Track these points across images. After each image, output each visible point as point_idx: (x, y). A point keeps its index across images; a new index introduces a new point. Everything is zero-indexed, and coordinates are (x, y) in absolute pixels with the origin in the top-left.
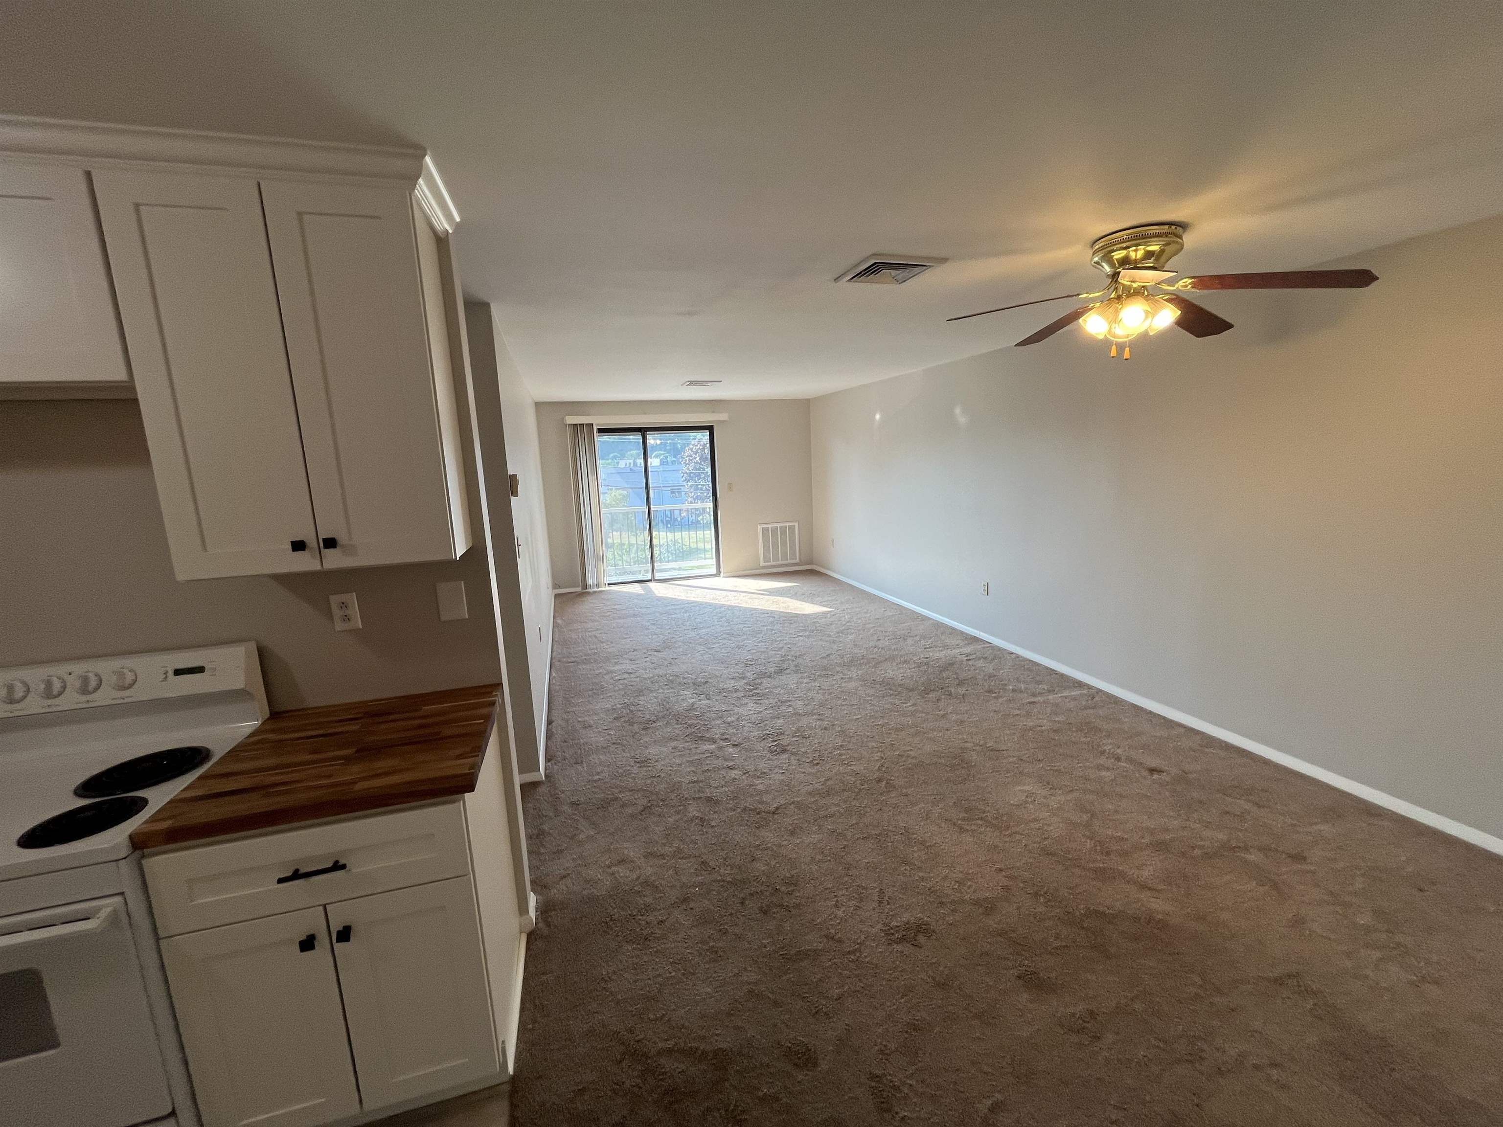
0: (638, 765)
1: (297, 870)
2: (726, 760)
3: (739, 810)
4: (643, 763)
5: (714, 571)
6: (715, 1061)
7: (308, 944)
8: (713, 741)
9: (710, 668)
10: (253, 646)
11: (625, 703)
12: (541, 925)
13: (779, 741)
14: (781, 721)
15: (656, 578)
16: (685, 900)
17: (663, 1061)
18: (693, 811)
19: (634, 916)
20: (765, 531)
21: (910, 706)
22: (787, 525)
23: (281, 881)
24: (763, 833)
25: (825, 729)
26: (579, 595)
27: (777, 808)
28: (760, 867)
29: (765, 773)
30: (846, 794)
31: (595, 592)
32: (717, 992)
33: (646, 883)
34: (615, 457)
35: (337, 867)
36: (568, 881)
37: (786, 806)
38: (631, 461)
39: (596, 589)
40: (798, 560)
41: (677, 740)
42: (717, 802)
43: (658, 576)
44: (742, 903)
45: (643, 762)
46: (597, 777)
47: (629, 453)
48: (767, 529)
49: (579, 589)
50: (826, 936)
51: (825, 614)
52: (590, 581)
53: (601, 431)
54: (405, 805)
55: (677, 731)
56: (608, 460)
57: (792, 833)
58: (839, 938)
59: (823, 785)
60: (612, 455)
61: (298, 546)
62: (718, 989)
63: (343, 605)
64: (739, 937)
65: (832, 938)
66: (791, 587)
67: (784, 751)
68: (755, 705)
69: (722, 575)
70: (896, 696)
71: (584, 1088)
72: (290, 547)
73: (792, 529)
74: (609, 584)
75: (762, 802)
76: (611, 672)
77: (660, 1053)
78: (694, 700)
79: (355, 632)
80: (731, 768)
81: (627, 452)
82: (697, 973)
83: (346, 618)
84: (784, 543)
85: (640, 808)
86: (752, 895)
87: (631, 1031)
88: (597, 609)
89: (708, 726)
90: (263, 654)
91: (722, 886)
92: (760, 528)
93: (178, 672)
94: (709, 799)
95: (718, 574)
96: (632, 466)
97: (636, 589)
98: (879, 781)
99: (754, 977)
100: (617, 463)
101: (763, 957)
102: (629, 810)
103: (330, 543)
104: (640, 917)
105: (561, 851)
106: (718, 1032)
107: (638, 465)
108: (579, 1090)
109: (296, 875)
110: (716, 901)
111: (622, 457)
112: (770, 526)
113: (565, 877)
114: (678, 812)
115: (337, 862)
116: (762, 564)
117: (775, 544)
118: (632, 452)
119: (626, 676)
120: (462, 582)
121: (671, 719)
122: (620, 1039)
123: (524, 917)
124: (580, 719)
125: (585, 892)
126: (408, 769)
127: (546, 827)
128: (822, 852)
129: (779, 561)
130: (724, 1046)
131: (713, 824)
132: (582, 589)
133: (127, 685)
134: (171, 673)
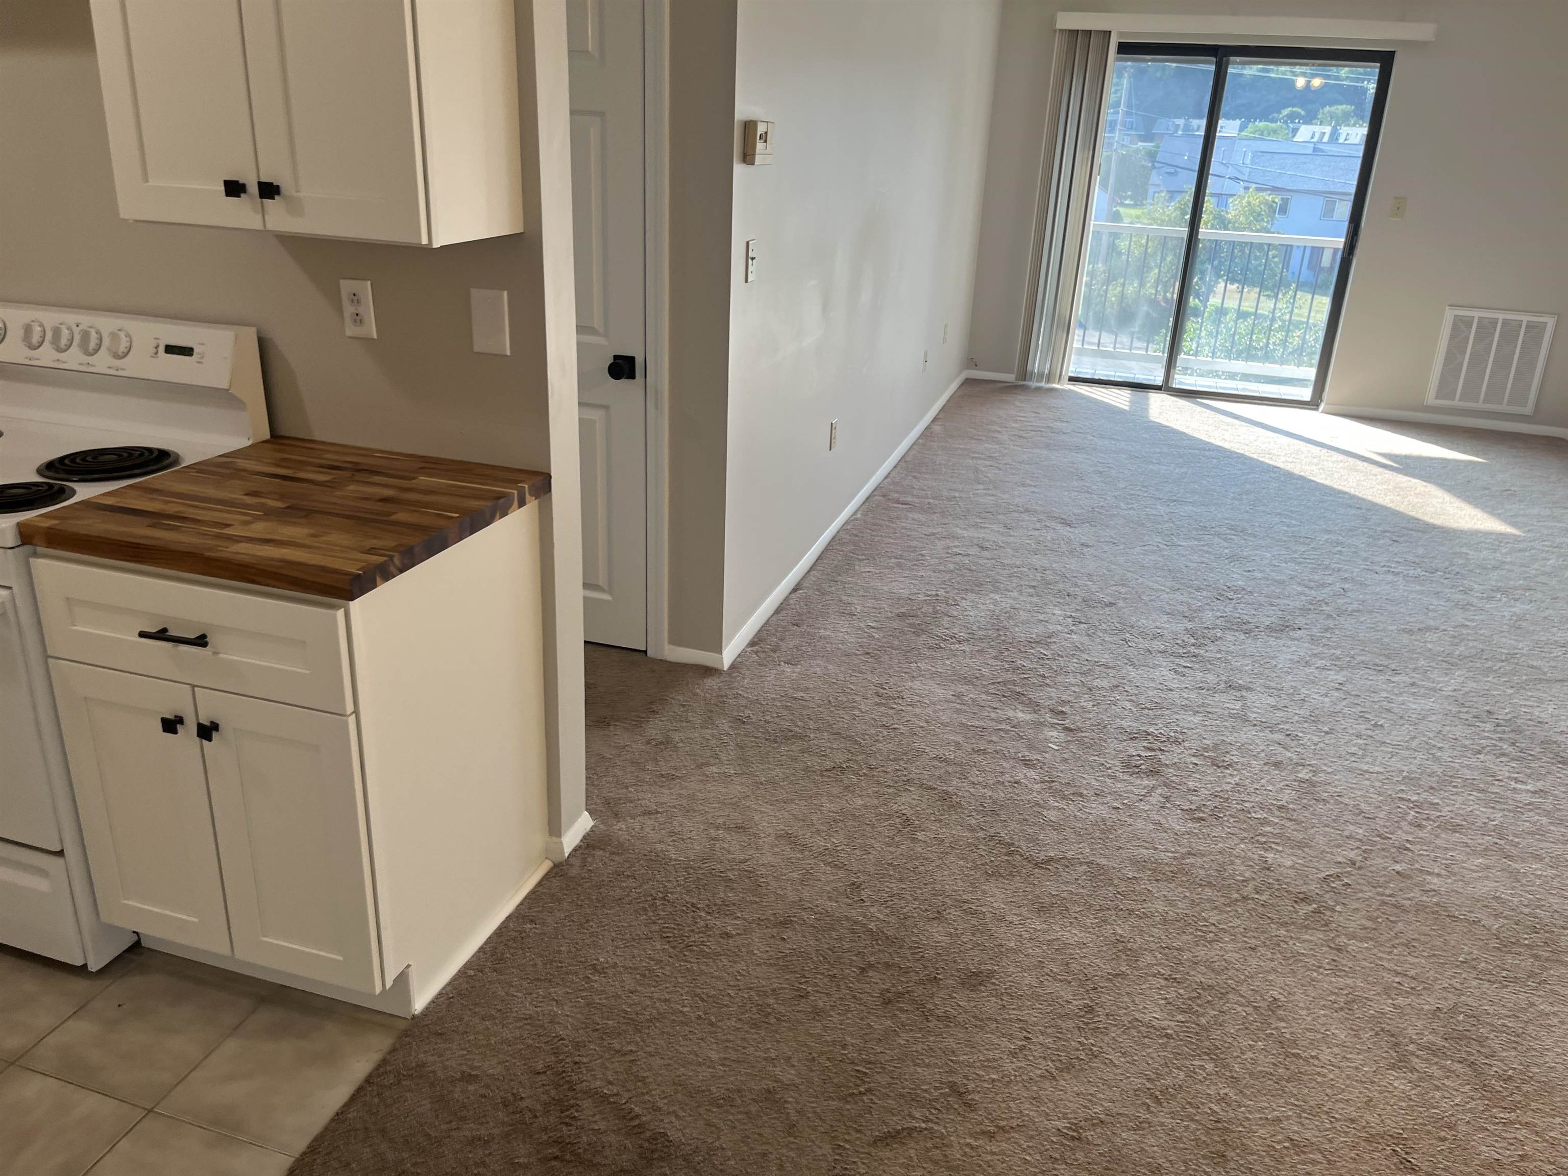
0: (877, 699)
1: (165, 630)
2: (1031, 747)
3: (981, 834)
4: (884, 698)
5: (1306, 394)
6: (646, 1145)
7: (171, 725)
8: (1034, 706)
9: (1141, 580)
10: (251, 334)
11: (937, 595)
12: (576, 862)
13: (1159, 753)
14: (1197, 719)
15: (1175, 385)
16: (786, 923)
17: (586, 1104)
18: (906, 802)
19: (698, 908)
20: (1460, 326)
21: (1528, 791)
22: (1525, 318)
23: (142, 635)
24: (991, 887)
25: (1277, 765)
26: (1009, 387)
27: (1050, 860)
28: (938, 934)
29: (1081, 795)
30: (1208, 892)
31: (1039, 389)
32: (723, 1065)
33: (750, 874)
34: (1292, 117)
35: (201, 641)
36: (649, 822)
37: (1069, 863)
38: (1328, 129)
39: (1043, 384)
40: (1529, 409)
41: (973, 684)
42: (955, 807)
43: (1181, 380)
44: (863, 970)
45: (889, 697)
46: (799, 694)
47: (1327, 108)
48: (1468, 322)
49: (1010, 377)
50: (953, 1086)
51: (1501, 537)
52: (1036, 365)
53: (1126, 49)
54: (275, 590)
55: (985, 671)
56: (1274, 121)
57: (1042, 910)
58: (972, 1099)
59: (1175, 858)
60: (1286, 112)
61: (234, 188)
62: (727, 1063)
63: (355, 298)
64: (817, 1013)
65: (961, 1094)
66: (1471, 462)
67: (1153, 773)
68: (1171, 675)
69: (1321, 408)
70: (1513, 759)
71: (477, 1076)
72: (223, 188)
73: (1535, 330)
74: (1072, 379)
75: (1033, 839)
76: (954, 537)
77: (588, 1093)
78: (1059, 628)
79: (367, 341)
80: (1027, 763)
81: (1323, 106)
82: (719, 1027)
83: (358, 319)
84: (1503, 363)
85: (829, 764)
86: (888, 966)
87: (577, 1046)
88: (1016, 421)
89: (1048, 681)
90: (264, 346)
91: (853, 932)
92: (1449, 315)
93: (170, 349)
94: (945, 797)
95: (1313, 404)
96: (1326, 139)
97: (1121, 399)
98: (1305, 899)
99: (789, 1075)
100: (1293, 129)
101: (828, 1059)
102: (812, 761)
103: (269, 190)
104: (703, 914)
105: (673, 778)
106: (682, 1114)
107: (1341, 140)
108: (470, 1075)
109: (162, 635)
110: (826, 946)
111: (1309, 119)
112: (1476, 314)
113: (650, 813)
114: (879, 795)
115: (203, 636)
116: (1430, 398)
117: (1478, 360)
118: (1333, 109)
119: (974, 551)
120: (505, 293)
121: (991, 647)
122: (557, 1048)
123: (555, 839)
124: (844, 598)
125: (659, 847)
126: (310, 547)
127: (676, 737)
128: (1067, 964)
129: (1476, 400)
130: (673, 1135)
131: (920, 836)
132: (1016, 379)
133: (121, 354)
134: (162, 349)
